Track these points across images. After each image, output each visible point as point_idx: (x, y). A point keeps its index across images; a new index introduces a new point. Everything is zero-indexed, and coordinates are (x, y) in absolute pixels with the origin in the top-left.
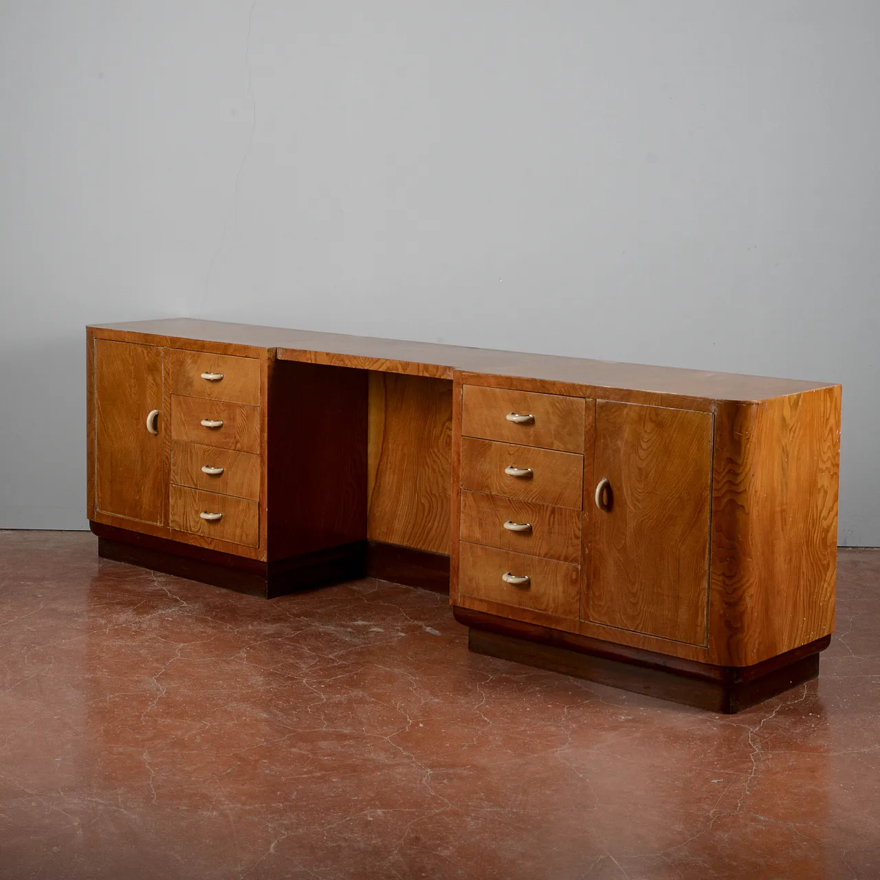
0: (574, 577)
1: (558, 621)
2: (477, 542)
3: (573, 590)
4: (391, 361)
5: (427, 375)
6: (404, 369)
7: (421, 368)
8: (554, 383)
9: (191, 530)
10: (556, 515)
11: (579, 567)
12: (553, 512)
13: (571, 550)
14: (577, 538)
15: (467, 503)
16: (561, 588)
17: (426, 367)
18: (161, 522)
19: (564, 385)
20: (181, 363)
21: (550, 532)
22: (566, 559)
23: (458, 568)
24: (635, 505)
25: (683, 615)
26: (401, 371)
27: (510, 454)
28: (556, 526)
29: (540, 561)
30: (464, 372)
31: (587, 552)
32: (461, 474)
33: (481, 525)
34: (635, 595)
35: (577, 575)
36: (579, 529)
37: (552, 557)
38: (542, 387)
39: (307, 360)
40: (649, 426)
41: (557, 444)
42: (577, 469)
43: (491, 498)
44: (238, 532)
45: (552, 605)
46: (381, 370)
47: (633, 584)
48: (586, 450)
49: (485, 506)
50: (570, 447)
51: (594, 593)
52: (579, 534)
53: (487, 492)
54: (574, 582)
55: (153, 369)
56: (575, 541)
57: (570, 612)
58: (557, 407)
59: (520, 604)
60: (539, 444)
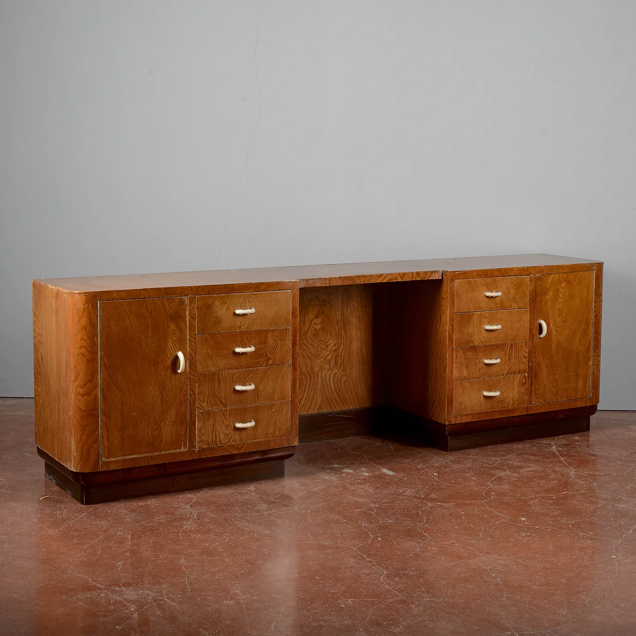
0: (524, 381)
1: (514, 410)
2: (465, 378)
3: (523, 390)
4: (392, 274)
5: (418, 279)
6: (402, 278)
7: (415, 275)
8: (512, 269)
9: (221, 443)
10: (513, 349)
11: (527, 375)
12: (511, 347)
13: (522, 366)
14: (525, 358)
15: (458, 355)
16: (516, 391)
17: (418, 274)
18: (185, 447)
19: (518, 269)
20: (209, 307)
21: (510, 359)
22: (519, 372)
23: (452, 399)
24: (557, 331)
25: (581, 383)
26: (400, 280)
27: (486, 318)
28: (513, 354)
29: (504, 378)
30: (456, 271)
31: (531, 364)
32: (454, 338)
33: (467, 367)
34: (556, 381)
35: (526, 380)
36: (526, 353)
37: (511, 374)
38: (503, 273)
39: (323, 284)
40: (564, 284)
41: (514, 305)
42: (527, 318)
43: (474, 349)
44: (271, 430)
45: (511, 402)
46: (384, 281)
47: (556, 375)
48: (530, 305)
49: (470, 354)
50: (521, 305)
51: (535, 387)
52: (526, 355)
53: (472, 345)
54: (524, 384)
55: (178, 317)
56: (524, 360)
57: (522, 403)
58: (513, 283)
59: (492, 408)
60: (503, 308)
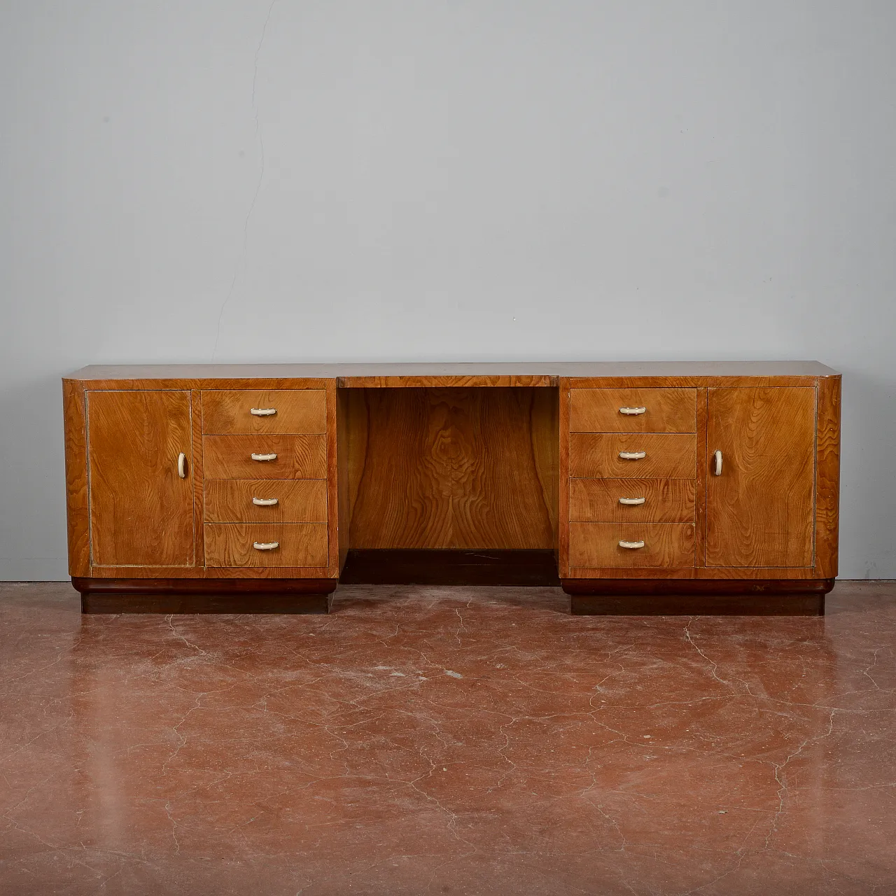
0: (689, 533)
1: (673, 571)
2: (589, 521)
3: (688, 545)
4: (478, 377)
5: (519, 385)
6: (493, 382)
7: (513, 380)
8: (666, 379)
9: (236, 564)
10: (670, 487)
11: (694, 525)
12: (667, 484)
13: (685, 512)
14: (691, 501)
15: (577, 489)
16: (676, 545)
17: (519, 378)
18: (191, 564)
19: (676, 379)
20: (217, 404)
21: (664, 501)
22: (681, 520)
23: (568, 546)
24: (747, 468)
25: (793, 545)
26: (490, 385)
27: (622, 442)
28: (670, 495)
29: (654, 527)
30: (571, 378)
31: (701, 511)
32: (570, 465)
33: (591, 506)
34: (747, 538)
35: (692, 531)
36: (693, 494)
37: (666, 521)
38: (653, 383)
39: (376, 385)
40: (759, 404)
41: (669, 428)
42: (693, 445)
43: (602, 482)
44: (301, 556)
45: (667, 559)
46: (466, 386)
47: (746, 529)
48: (698, 429)
49: (596, 489)
50: (683, 429)
51: (709, 543)
52: (694, 497)
53: (598, 476)
54: (690, 537)
55: (178, 414)
56: (689, 505)
57: (686, 562)
58: (668, 398)
59: (635, 565)
60: (651, 430)
